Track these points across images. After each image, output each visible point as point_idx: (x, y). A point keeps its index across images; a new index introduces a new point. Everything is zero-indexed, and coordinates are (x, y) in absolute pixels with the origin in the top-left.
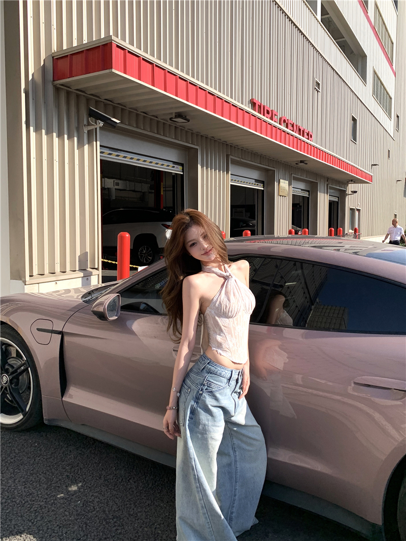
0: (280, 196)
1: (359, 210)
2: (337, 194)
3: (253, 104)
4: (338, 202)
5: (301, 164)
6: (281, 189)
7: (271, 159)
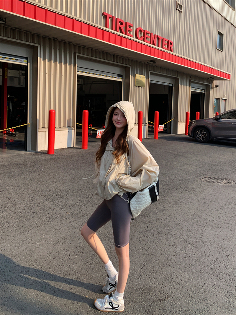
0: (136, 86)
1: (225, 100)
2: (204, 88)
3: (105, 16)
4: (204, 93)
5: (151, 63)
6: (137, 81)
7: (126, 59)
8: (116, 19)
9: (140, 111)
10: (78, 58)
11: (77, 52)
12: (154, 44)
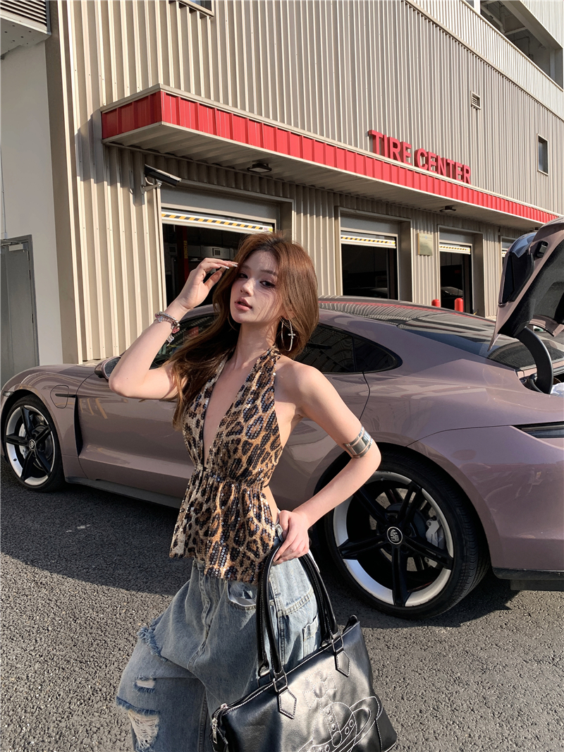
0: (420, 255)
3: (372, 136)
5: (447, 211)
6: (421, 246)
7: (403, 208)
8: (389, 139)
10: (341, 216)
11: (339, 205)
12: (442, 174)
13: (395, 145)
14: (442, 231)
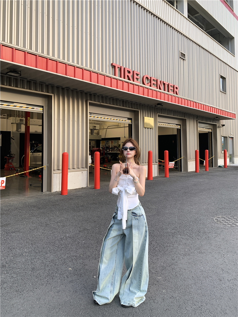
0: (145, 128)
1: (232, 138)
2: (211, 127)
3: (114, 67)
4: (212, 133)
5: (158, 106)
6: (146, 123)
7: (134, 104)
8: (124, 69)
9: (150, 150)
10: (89, 105)
11: (89, 99)
12: (160, 89)
13: (129, 72)
14: (159, 116)
